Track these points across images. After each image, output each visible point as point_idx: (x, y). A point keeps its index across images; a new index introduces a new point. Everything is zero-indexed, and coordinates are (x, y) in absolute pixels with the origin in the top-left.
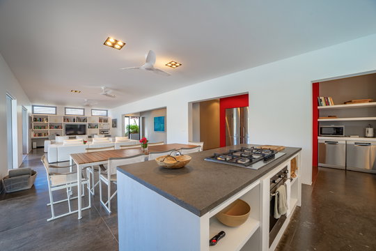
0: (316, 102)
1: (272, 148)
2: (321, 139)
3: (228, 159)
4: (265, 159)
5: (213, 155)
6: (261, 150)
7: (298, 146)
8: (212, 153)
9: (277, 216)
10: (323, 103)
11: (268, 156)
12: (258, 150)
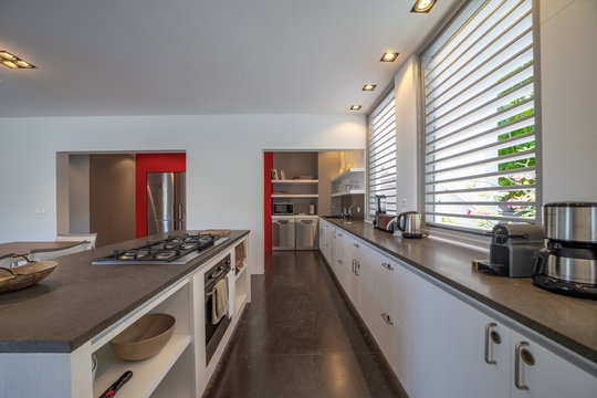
0: (268, 175)
1: (212, 233)
2: (275, 218)
3: (140, 256)
4: (200, 249)
5: (112, 253)
6: (199, 236)
7: (246, 228)
8: (110, 250)
9: (216, 320)
10: (276, 176)
11: (206, 244)
12: (193, 237)
